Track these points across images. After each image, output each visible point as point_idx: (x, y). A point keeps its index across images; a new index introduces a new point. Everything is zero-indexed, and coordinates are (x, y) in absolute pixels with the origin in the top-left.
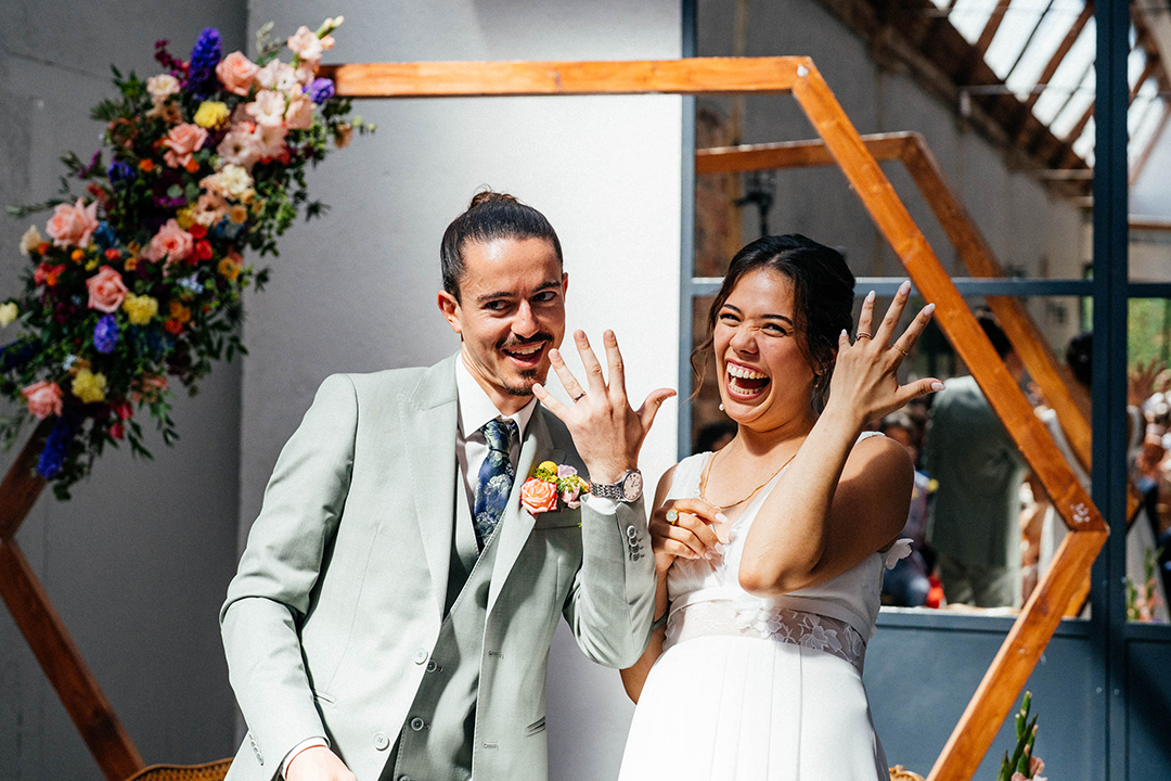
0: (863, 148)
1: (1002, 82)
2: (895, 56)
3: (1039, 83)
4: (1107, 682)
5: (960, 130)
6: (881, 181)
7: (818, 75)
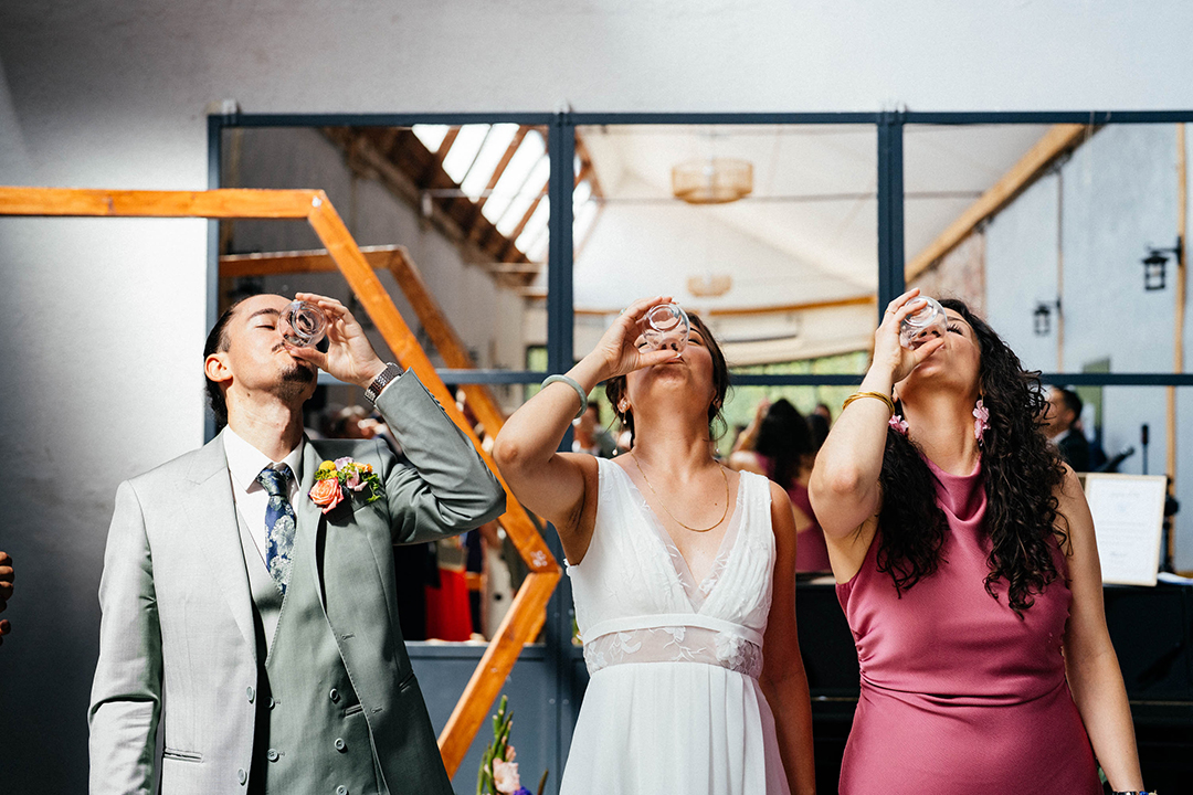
0: (363, 260)
1: (458, 186)
2: (367, 164)
3: (487, 188)
4: (559, 693)
5: (422, 228)
6: (380, 293)
7: (330, 206)
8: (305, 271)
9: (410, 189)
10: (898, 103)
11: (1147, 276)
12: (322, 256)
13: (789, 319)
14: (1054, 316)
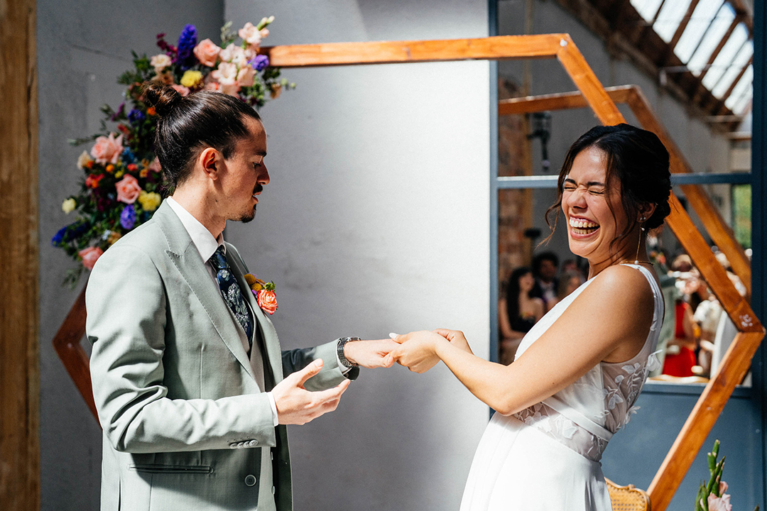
1: (685, 65)
2: (621, 50)
4: (763, 426)
5: (659, 94)
7: (573, 45)
9: (652, 68)
12: (576, 96)
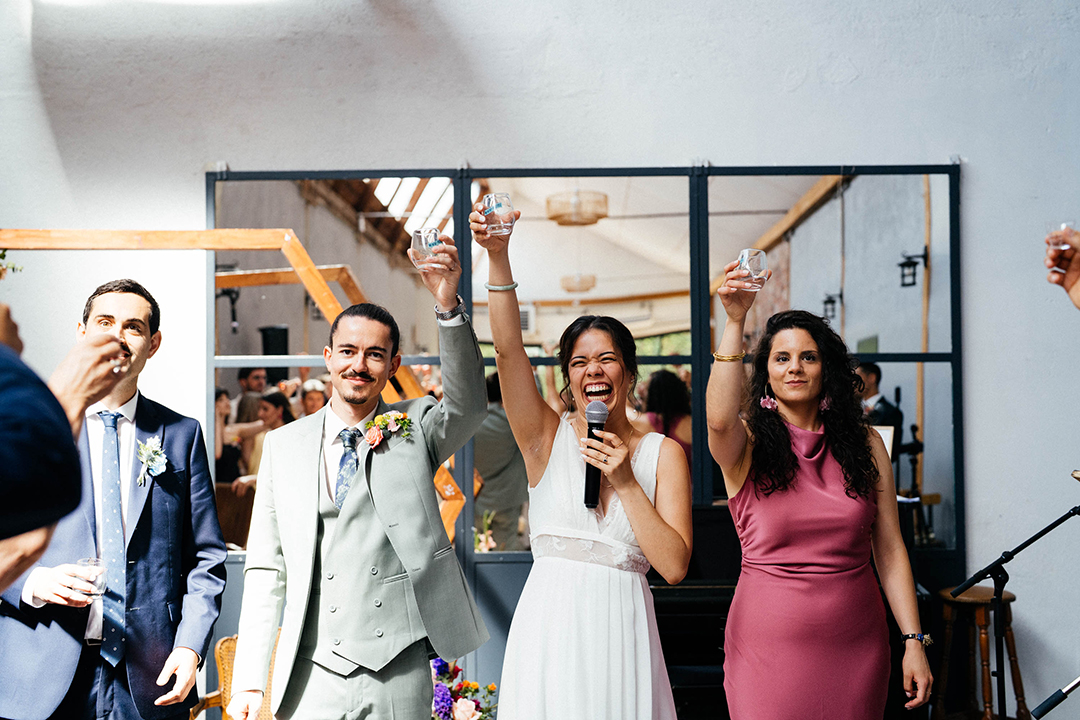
0: (320, 277)
1: (385, 209)
2: (316, 193)
3: (407, 211)
5: (358, 241)
7: (297, 240)
8: (277, 283)
9: (350, 212)
10: (703, 161)
11: (903, 276)
12: (289, 272)
13: (643, 306)
14: (838, 305)
